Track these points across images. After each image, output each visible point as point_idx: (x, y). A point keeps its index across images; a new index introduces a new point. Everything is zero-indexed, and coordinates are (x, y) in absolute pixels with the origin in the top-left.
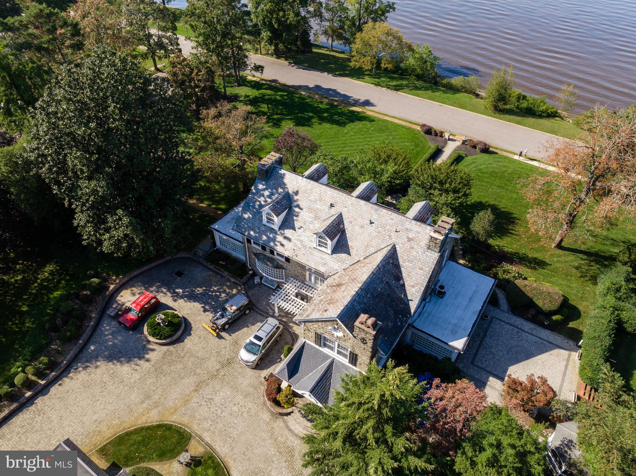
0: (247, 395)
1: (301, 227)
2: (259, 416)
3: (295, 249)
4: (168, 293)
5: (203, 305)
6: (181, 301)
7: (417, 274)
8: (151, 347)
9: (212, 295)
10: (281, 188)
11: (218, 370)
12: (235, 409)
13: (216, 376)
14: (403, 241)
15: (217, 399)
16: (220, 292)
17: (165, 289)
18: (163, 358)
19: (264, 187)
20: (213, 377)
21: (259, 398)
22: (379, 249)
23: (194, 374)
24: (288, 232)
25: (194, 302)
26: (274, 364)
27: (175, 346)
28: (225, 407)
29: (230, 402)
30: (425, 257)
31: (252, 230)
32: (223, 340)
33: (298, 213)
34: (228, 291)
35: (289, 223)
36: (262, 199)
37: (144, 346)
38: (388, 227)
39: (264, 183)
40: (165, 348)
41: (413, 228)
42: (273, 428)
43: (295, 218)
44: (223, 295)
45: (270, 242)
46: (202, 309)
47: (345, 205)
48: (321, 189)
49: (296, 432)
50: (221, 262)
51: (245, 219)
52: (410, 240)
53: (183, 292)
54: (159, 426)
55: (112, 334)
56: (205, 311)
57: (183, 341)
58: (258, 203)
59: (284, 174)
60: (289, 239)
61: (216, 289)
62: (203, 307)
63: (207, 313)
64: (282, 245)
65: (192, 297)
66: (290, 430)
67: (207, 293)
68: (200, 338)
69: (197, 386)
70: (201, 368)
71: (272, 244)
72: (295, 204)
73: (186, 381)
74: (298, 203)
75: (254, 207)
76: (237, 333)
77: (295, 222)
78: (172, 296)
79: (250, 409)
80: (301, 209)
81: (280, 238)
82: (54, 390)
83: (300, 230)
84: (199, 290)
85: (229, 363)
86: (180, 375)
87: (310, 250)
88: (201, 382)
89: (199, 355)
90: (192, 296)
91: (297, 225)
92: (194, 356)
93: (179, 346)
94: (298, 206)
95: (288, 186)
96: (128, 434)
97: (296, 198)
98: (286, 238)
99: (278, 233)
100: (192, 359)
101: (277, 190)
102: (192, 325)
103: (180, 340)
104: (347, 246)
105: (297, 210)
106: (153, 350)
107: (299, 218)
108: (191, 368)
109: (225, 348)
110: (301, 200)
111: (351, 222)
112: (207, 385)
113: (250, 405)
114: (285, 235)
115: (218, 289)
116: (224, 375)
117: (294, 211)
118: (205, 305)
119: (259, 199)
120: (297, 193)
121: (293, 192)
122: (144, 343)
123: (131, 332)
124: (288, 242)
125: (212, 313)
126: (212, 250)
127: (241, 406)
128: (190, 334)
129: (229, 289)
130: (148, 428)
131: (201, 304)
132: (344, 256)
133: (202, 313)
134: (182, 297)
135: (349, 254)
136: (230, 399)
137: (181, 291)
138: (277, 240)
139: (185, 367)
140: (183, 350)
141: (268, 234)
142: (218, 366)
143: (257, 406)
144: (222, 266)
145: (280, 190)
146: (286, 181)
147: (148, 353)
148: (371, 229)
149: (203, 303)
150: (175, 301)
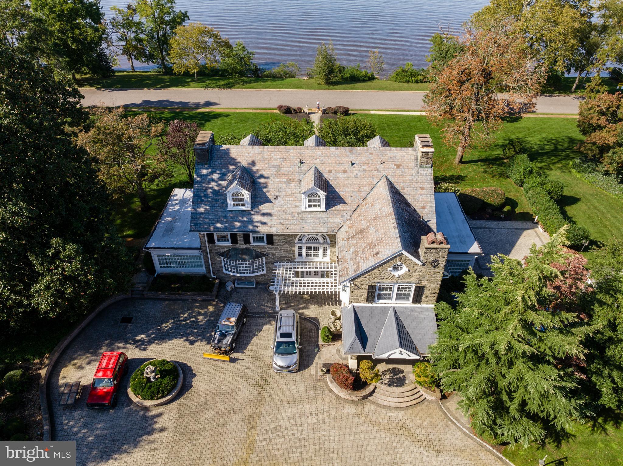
0: (313, 401)
1: (277, 196)
2: (342, 413)
3: (282, 221)
4: (128, 346)
5: (185, 338)
6: (153, 347)
7: (421, 195)
8: (153, 413)
9: (187, 323)
10: (231, 165)
11: (259, 393)
12: (312, 421)
13: (261, 400)
14: (392, 170)
15: (284, 423)
16: (194, 317)
17: (120, 343)
18: (180, 416)
19: (210, 170)
20: (260, 403)
21: (327, 396)
22: (373, 186)
23: (235, 413)
24: (264, 208)
25: (170, 339)
26: (315, 356)
27: (185, 396)
28: (300, 426)
29: (300, 417)
30: (420, 176)
31: (218, 222)
32: (239, 361)
33: (266, 183)
34: (202, 311)
35: (261, 197)
36: (213, 184)
37: (144, 417)
38: (371, 162)
39: (207, 166)
40: (174, 405)
41: (395, 154)
42: (367, 416)
43: (265, 190)
44: (201, 318)
45: (247, 227)
46: (187, 343)
47: (315, 158)
48: (280, 150)
49: (393, 405)
50: (173, 286)
51: (202, 213)
52: (398, 166)
53: (147, 337)
55: (85, 426)
56: (192, 343)
57: (191, 386)
58: (210, 190)
59: (228, 149)
60: (269, 215)
61: (186, 315)
62: (187, 340)
63: (196, 344)
64: (264, 223)
65: (164, 337)
66: (384, 407)
67: (180, 325)
68: (209, 372)
69: (249, 423)
70: (237, 402)
71: (251, 227)
72: (257, 175)
73: (231, 425)
74: (260, 173)
75: (206, 196)
76: (249, 347)
77: (268, 194)
78: (137, 347)
79: (327, 412)
80: (268, 178)
81: (257, 218)
83: (277, 201)
84: (167, 326)
85: (265, 380)
86: (218, 424)
87: (300, 216)
88: (250, 417)
89: (223, 389)
90: (163, 335)
91: (270, 196)
92: (219, 395)
93: (190, 394)
94: (262, 176)
95: (239, 160)
97: (254, 169)
98: (264, 214)
99: (253, 213)
100: (219, 399)
101: (227, 168)
102: (189, 365)
103: (186, 387)
104: (339, 196)
105: (262, 180)
106: (160, 415)
107: (270, 188)
108: (226, 409)
109: (248, 367)
110: (260, 168)
111: (330, 171)
112: (260, 415)
113: (325, 408)
114: (263, 212)
115: (188, 315)
116: (271, 395)
117: (260, 183)
118: (187, 337)
119: (210, 186)
120: (253, 164)
121: (249, 164)
122: (141, 413)
123: (112, 411)
124: (270, 218)
125: (201, 341)
126: (152, 278)
127: (316, 415)
128: (195, 375)
129: (202, 309)
131: (180, 338)
132: (339, 207)
133: (191, 346)
134: (150, 342)
135: (345, 203)
136: (298, 415)
137: (143, 336)
138: (255, 220)
139: (217, 413)
140: (199, 395)
141: (240, 218)
142: (256, 390)
143: (333, 404)
144: (178, 289)
145: (231, 167)
146: (233, 155)
147: (156, 423)
148: (355, 170)
149: (183, 336)
150: (145, 349)
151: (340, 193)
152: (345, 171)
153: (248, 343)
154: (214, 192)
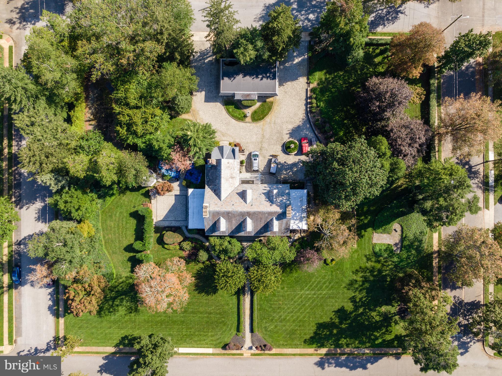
0: (247, 143)
2: (239, 139)
7: (209, 195)
8: (290, 138)
9: (289, 170)
10: (279, 205)
12: (247, 137)
14: (219, 203)
15: (255, 136)
16: (287, 173)
18: (283, 138)
20: (261, 142)
22: (226, 198)
23: (268, 138)
25: (292, 163)
28: (250, 135)
31: (281, 187)
32: (269, 155)
34: (284, 175)
35: (267, 194)
36: (285, 198)
38: (226, 206)
40: (285, 141)
41: (217, 208)
43: (265, 197)
44: (285, 172)
46: (287, 162)
47: (247, 207)
48: (260, 209)
50: (297, 185)
52: (216, 204)
54: (263, 118)
57: (281, 146)
60: (263, 189)
64: (265, 187)
65: (295, 164)
67: (291, 169)
69: (264, 136)
70: (268, 142)
71: (270, 186)
72: (269, 201)
73: (268, 135)
76: (267, 161)
78: (302, 160)
79: (243, 139)
80: (265, 200)
81: (267, 188)
82: (304, 107)
83: (261, 194)
84: (295, 169)
85: (261, 149)
86: (272, 136)
88: (264, 138)
89: (272, 146)
91: (263, 195)
93: (281, 144)
94: (267, 201)
95: (276, 206)
96: (270, 111)
97: (270, 203)
98: (266, 190)
100: (273, 143)
101: (280, 203)
102: (284, 154)
103: (283, 146)
105: (267, 200)
106: (288, 137)
107: (263, 197)
108: (271, 140)
109: (266, 153)
110: (268, 204)
111: (241, 203)
112: (261, 138)
113: (244, 141)
115: (289, 174)
116: (259, 144)
118: (287, 165)
120: (271, 205)
122: (293, 137)
123: (300, 138)
125: (283, 163)
128: (281, 150)
130: (265, 116)
132: (239, 192)
133: (285, 161)
135: (237, 193)
136: (251, 138)
137: (301, 164)
139: (273, 139)
140: (279, 144)
141: (273, 189)
142: (263, 146)
144: (295, 183)
146: (279, 208)
147: (289, 135)
148: (232, 203)
149: (289, 165)
150: (299, 159)
151: (238, 196)
152: (236, 203)
153: (267, 163)
154: (283, 196)
